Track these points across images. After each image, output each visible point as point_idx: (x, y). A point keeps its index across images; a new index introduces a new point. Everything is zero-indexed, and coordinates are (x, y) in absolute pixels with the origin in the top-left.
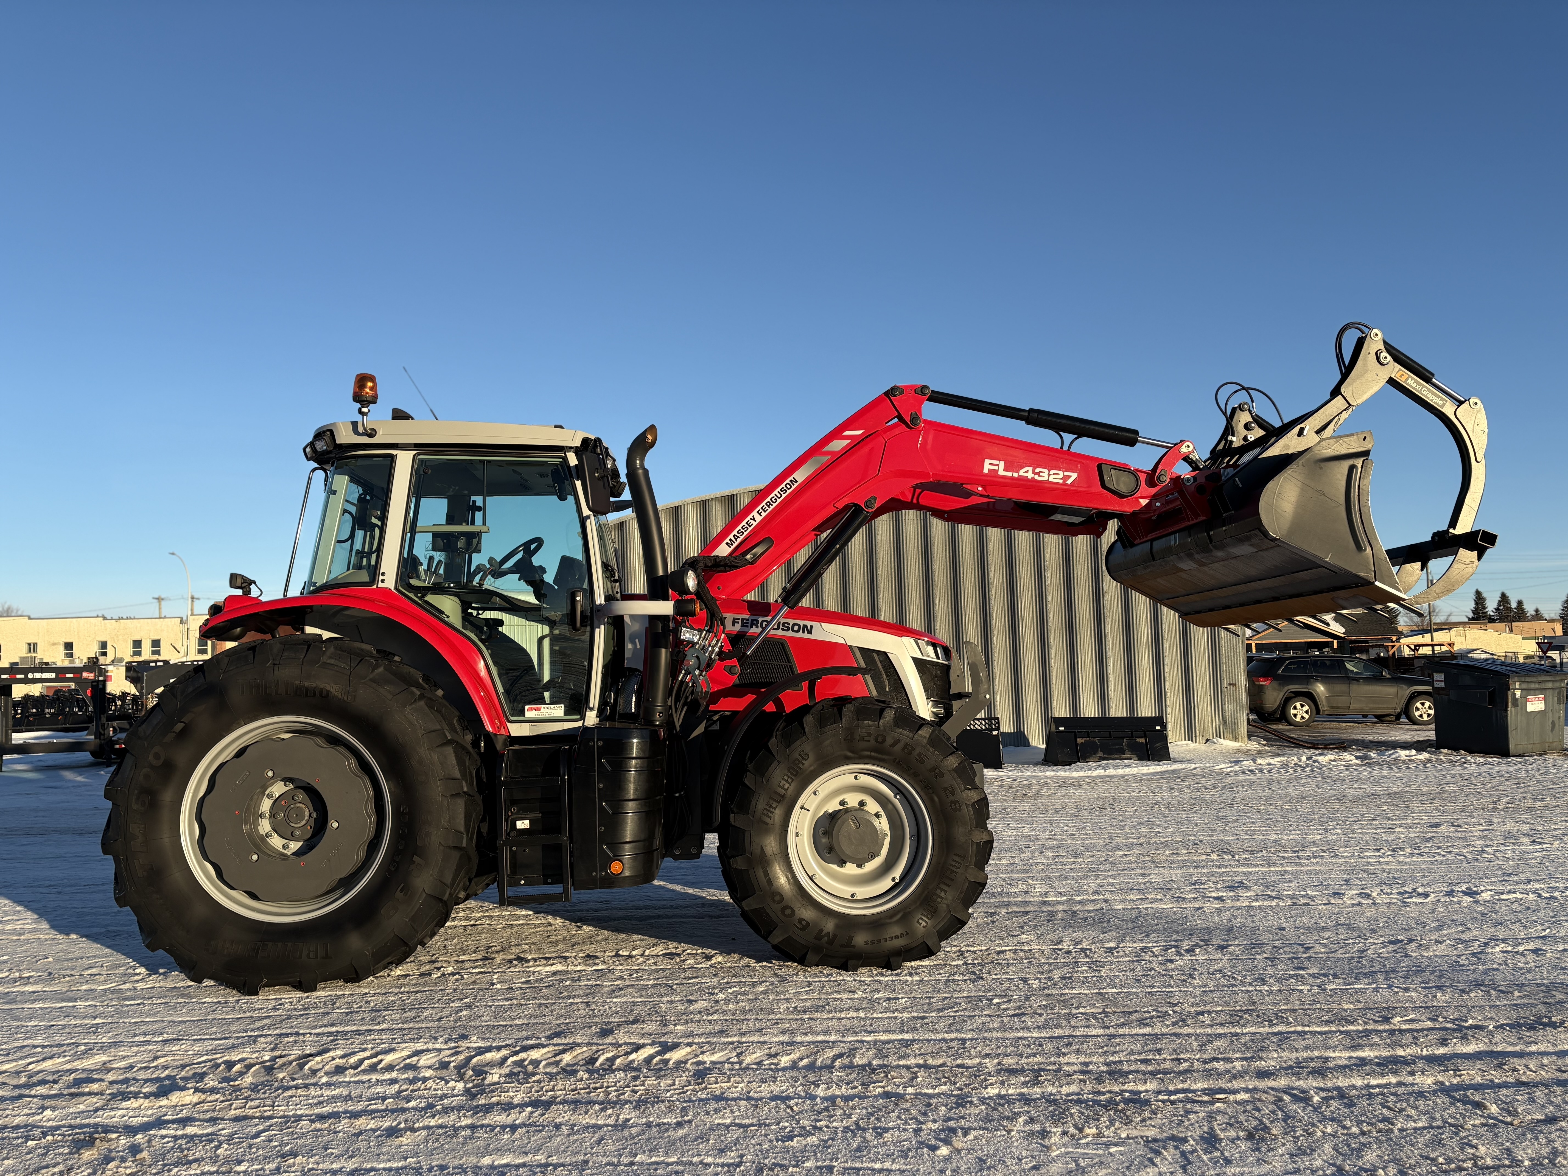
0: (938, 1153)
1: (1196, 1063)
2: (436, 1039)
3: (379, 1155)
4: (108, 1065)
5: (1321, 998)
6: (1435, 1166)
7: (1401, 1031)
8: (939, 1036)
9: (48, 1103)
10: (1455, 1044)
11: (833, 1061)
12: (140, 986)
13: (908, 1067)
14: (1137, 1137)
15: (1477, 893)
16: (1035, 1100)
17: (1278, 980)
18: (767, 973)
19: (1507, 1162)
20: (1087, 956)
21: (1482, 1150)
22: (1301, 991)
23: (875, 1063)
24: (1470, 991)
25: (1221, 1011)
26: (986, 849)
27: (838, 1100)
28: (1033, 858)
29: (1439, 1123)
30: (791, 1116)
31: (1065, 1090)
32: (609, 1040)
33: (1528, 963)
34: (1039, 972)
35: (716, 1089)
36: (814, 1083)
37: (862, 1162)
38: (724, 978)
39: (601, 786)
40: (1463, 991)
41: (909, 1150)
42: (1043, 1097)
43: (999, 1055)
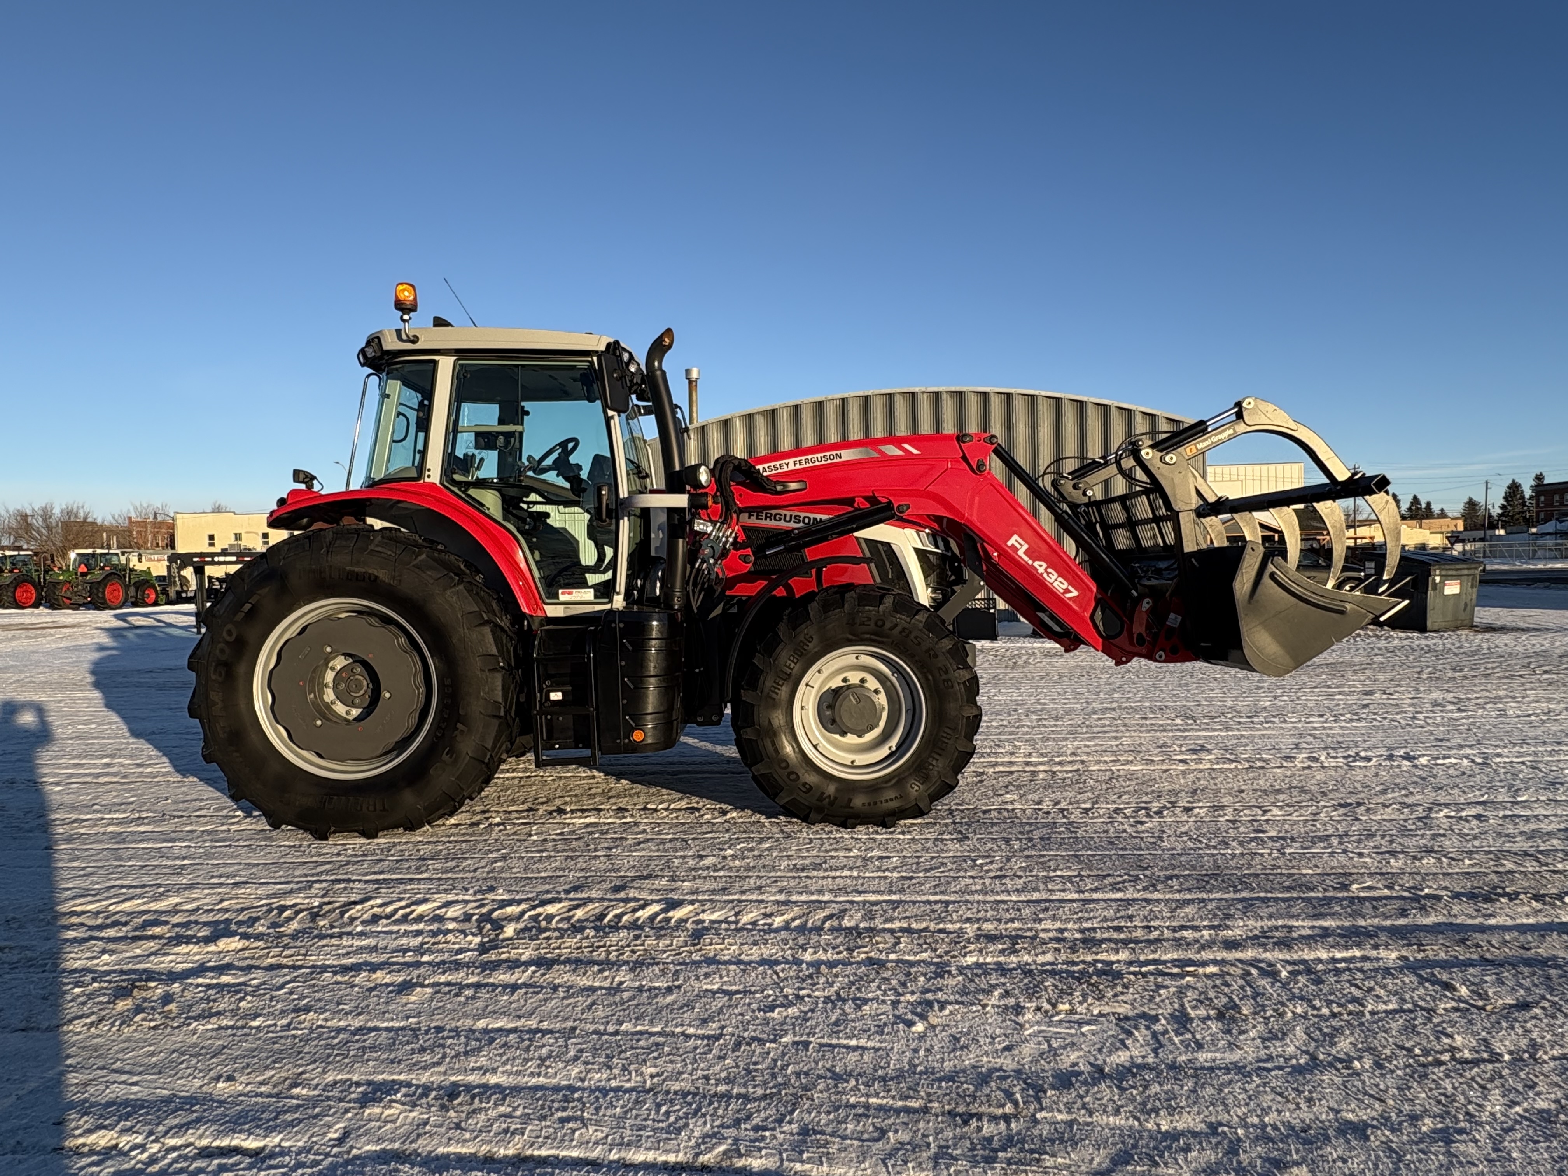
0: (914, 1029)
1: (1166, 931)
2: (467, 890)
3: (384, 1013)
4: (178, 908)
5: (1280, 863)
6: (1412, 1057)
7: (1362, 900)
8: (924, 898)
9: (111, 946)
10: (1415, 915)
11: (823, 923)
12: (234, 828)
13: (892, 931)
14: (1108, 1014)
15: (1415, 758)
16: (1011, 970)
17: (1241, 843)
18: (775, 830)
19: (1485, 1055)
20: (1064, 817)
21: (1459, 1040)
22: (1262, 855)
23: (862, 925)
24: (1422, 858)
25: (1189, 875)
26: (974, 722)
27: (823, 967)
28: (1019, 720)
29: (1410, 1006)
30: (776, 983)
31: (1041, 959)
32: (622, 895)
33: (1472, 829)
34: (1021, 833)
35: (710, 951)
36: (801, 947)
37: (838, 1038)
38: (735, 833)
39: (623, 663)
40: (1415, 858)
41: (885, 1024)
42: (1019, 967)
43: (978, 920)
